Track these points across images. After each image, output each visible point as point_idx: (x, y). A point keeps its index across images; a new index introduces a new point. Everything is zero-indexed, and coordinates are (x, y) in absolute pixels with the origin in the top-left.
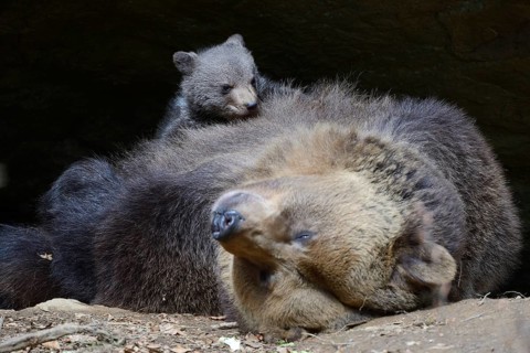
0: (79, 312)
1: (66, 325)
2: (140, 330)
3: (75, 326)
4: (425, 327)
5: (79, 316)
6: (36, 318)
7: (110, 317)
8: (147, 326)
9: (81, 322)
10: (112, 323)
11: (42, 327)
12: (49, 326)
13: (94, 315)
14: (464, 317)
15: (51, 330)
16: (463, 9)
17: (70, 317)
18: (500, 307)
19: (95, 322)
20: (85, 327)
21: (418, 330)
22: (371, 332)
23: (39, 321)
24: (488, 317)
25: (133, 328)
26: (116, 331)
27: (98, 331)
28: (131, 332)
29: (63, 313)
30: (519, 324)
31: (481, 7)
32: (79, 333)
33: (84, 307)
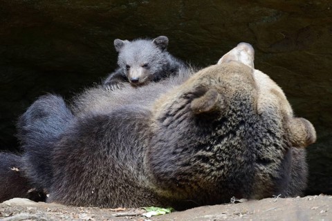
0: (29, 206)
1: (22, 214)
2: (67, 217)
3: (27, 215)
4: (241, 216)
5: (30, 209)
6: (3, 210)
7: (49, 209)
8: (71, 215)
9: (31, 212)
10: (50, 213)
11: (7, 215)
12: (11, 215)
13: (38, 208)
14: (264, 209)
15: (13, 217)
16: (264, 21)
17: (24, 209)
18: (287, 203)
19: (39, 212)
20: (33, 215)
21: (236, 217)
22: (208, 218)
23: (5, 212)
24: (279, 209)
25: (62, 216)
26: (52, 218)
27: (41, 218)
28: (61, 218)
29: (19, 207)
30: (298, 213)
31: (276, 20)
32: (30, 219)
33: (33, 203)
